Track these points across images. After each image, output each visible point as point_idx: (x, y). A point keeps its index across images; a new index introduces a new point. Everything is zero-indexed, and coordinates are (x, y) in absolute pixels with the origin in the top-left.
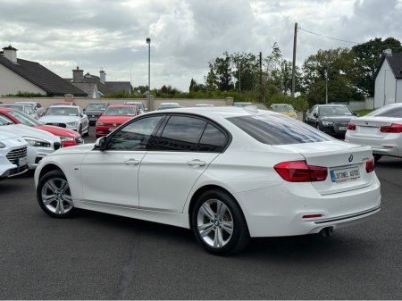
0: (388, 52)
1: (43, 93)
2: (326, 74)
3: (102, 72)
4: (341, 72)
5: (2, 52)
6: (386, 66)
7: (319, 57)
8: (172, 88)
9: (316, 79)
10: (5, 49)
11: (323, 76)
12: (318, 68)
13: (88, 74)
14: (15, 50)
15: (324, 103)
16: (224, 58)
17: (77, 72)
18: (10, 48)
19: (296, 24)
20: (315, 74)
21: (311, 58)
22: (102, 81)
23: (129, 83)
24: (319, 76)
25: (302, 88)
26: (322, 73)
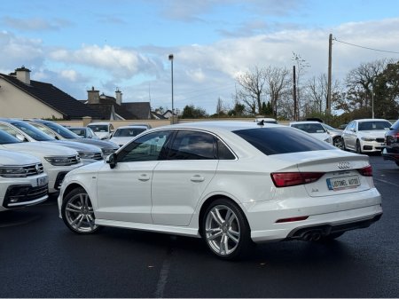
1: (59, 116)
2: (371, 88)
3: (118, 92)
4: (388, 85)
5: (15, 74)
7: (362, 71)
8: (196, 108)
9: (362, 95)
10: (19, 70)
11: (368, 91)
12: (362, 82)
13: (103, 95)
14: (28, 71)
15: (371, 118)
17: (93, 92)
18: (23, 69)
19: (331, 35)
20: (361, 89)
21: (352, 72)
22: (118, 103)
23: (148, 104)
24: (364, 91)
25: (346, 105)
26: (366, 87)
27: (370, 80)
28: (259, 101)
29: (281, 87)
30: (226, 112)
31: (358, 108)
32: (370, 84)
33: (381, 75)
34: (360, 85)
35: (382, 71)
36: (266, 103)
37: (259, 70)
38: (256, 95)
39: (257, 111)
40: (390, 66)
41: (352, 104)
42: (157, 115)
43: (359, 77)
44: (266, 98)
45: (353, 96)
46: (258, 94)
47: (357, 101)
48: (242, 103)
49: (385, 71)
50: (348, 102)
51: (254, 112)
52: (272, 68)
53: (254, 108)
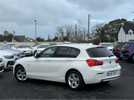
0: (123, 24)
2: (100, 32)
3: (14, 32)
4: (105, 31)
6: (122, 29)
7: (97, 26)
8: (41, 38)
9: (96, 34)
11: (99, 33)
12: (97, 30)
13: (9, 33)
16: (62, 26)
17: (6, 32)
19: (89, 15)
20: (96, 32)
21: (94, 27)
22: (14, 36)
23: (24, 36)
24: (97, 33)
25: (91, 37)
26: (98, 32)
27: (99, 29)
28: (63, 36)
29: (70, 31)
30: (51, 39)
31: (95, 38)
32: (99, 31)
33: (103, 27)
34: (96, 31)
35: (103, 26)
36: (65, 37)
37: (63, 25)
38: (62, 34)
39: (62, 39)
40: (106, 25)
41: (93, 37)
42: (27, 40)
43: (96, 28)
44: (65, 35)
45: (94, 35)
46: (63, 33)
47: (95, 36)
48: (57, 36)
49: (104, 27)
50: (92, 36)
51: (61, 39)
52: (67, 25)
53: (61, 38)
